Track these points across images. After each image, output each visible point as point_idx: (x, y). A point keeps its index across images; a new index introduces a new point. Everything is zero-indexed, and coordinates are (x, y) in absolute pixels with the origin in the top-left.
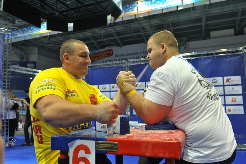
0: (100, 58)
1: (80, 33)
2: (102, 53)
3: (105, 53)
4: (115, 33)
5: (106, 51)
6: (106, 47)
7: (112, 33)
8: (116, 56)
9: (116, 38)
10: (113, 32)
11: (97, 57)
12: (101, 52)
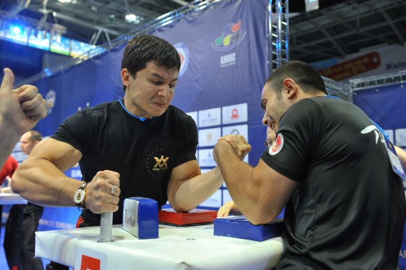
0: (346, 74)
1: (304, 23)
2: (351, 64)
3: (359, 62)
4: (388, 11)
5: (361, 58)
6: (361, 50)
7: (380, 14)
8: (389, 67)
9: (390, 22)
10: (382, 10)
11: (340, 73)
12: (348, 62)
